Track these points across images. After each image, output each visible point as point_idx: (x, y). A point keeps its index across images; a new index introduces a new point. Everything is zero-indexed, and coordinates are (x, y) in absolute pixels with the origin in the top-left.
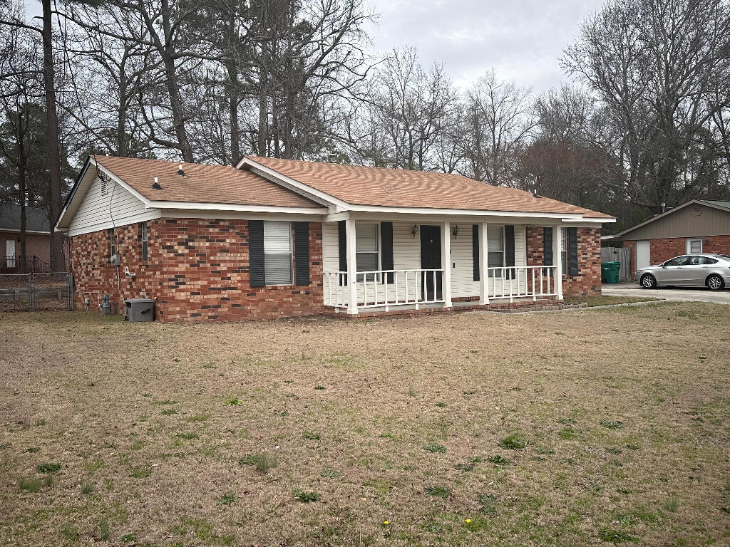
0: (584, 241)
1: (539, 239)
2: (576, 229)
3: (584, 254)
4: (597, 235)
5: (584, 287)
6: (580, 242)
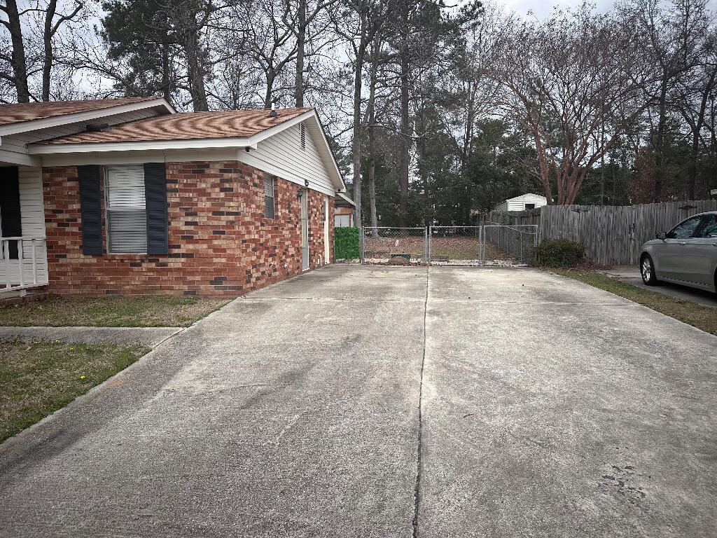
0: (188, 187)
1: (71, 188)
2: (162, 167)
3: (187, 215)
4: (227, 176)
5: (190, 278)
6: (176, 190)
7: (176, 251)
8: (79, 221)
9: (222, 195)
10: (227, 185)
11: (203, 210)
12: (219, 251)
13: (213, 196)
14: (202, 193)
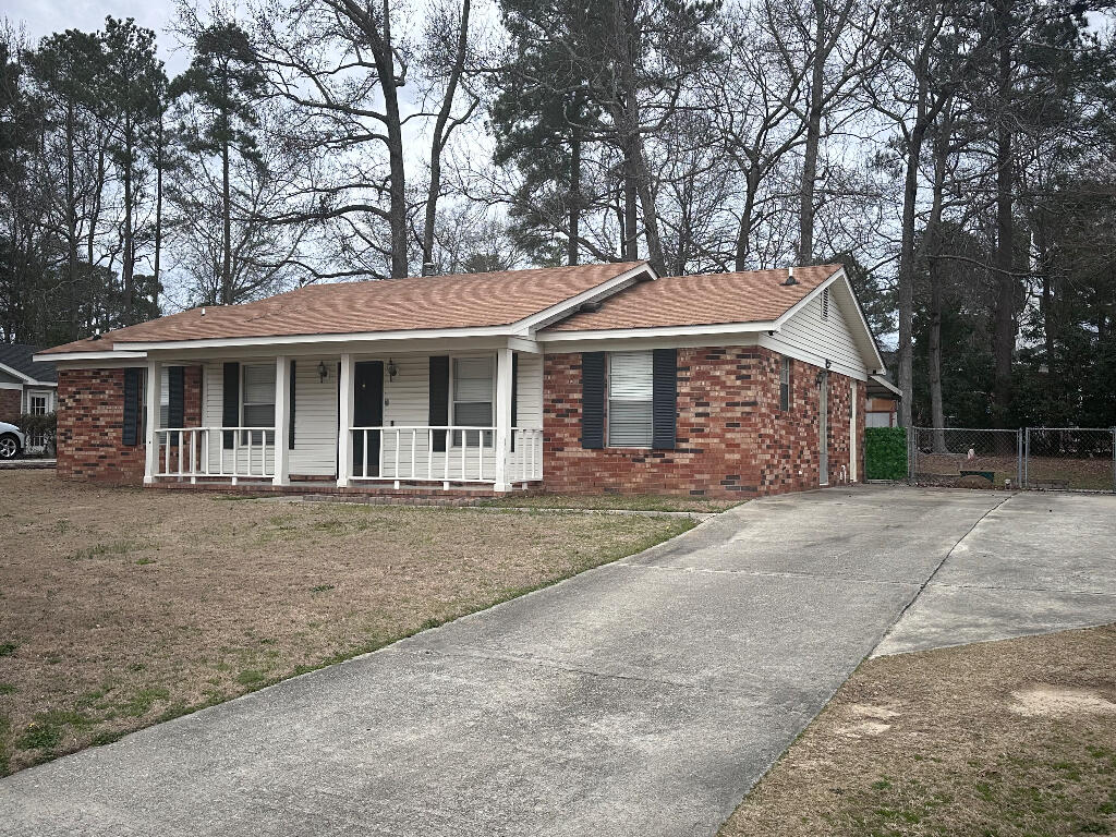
4: (744, 362)
5: (698, 477)
6: (687, 379)
7: (684, 446)
8: (580, 411)
9: (738, 383)
10: (744, 372)
11: (716, 399)
12: (732, 446)
13: (728, 384)
14: (716, 381)
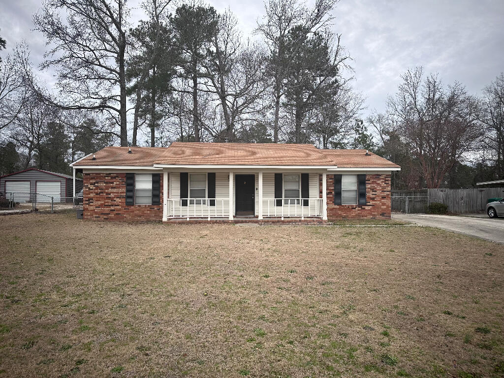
0: (373, 183)
1: (330, 182)
2: (365, 175)
3: (373, 192)
4: (387, 179)
5: (373, 213)
6: (369, 184)
7: (368, 204)
8: (333, 193)
9: (385, 185)
10: (387, 182)
11: (378, 190)
12: (384, 204)
13: (382, 185)
14: (378, 184)
